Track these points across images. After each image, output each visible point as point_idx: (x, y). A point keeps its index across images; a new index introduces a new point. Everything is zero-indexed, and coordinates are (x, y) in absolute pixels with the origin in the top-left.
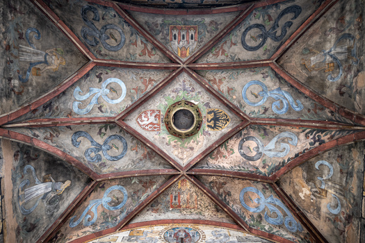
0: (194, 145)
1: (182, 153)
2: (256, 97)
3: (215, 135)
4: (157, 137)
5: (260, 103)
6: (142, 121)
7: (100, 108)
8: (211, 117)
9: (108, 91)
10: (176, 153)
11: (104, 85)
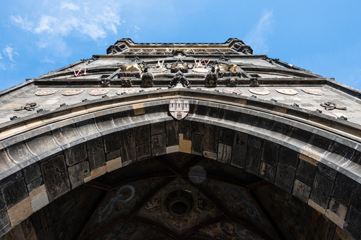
0: (188, 218)
1: (179, 223)
2: (235, 198)
3: (204, 214)
4: (160, 214)
5: (238, 203)
6: (148, 207)
7: (117, 209)
8: (201, 202)
9: (121, 195)
10: (174, 223)
11: (118, 193)
